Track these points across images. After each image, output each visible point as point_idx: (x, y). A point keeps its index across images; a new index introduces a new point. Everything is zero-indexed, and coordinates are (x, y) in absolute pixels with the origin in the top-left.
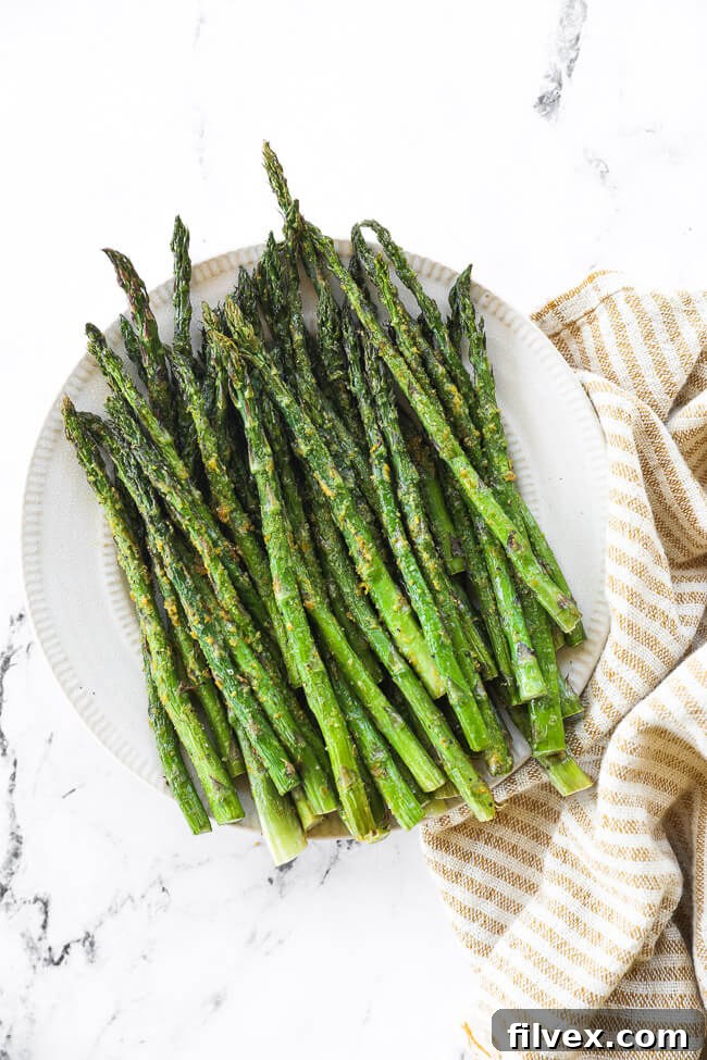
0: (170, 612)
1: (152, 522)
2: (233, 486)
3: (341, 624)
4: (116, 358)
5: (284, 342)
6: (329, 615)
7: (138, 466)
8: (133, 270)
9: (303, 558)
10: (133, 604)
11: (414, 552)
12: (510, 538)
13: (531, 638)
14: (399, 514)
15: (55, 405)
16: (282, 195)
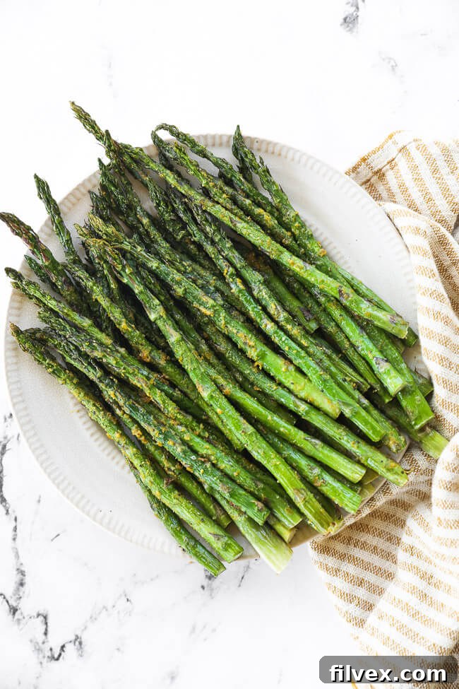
0: (137, 436)
1: (101, 381)
2: (144, 336)
3: (253, 396)
4: (34, 284)
5: (137, 228)
6: (243, 393)
7: (77, 348)
8: (19, 221)
9: (210, 364)
10: (112, 441)
11: (281, 328)
12: (340, 291)
13: (381, 352)
14: (260, 308)
15: (6, 333)
16: (96, 132)
